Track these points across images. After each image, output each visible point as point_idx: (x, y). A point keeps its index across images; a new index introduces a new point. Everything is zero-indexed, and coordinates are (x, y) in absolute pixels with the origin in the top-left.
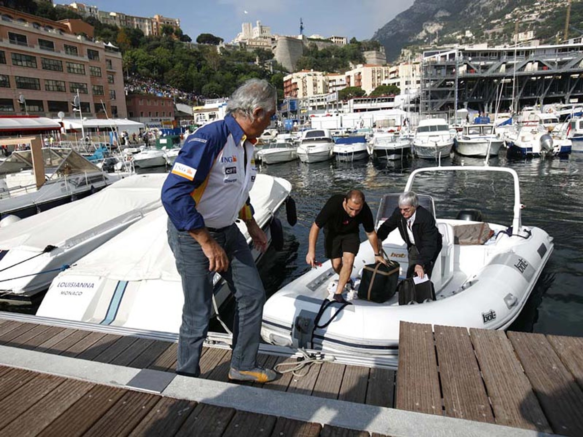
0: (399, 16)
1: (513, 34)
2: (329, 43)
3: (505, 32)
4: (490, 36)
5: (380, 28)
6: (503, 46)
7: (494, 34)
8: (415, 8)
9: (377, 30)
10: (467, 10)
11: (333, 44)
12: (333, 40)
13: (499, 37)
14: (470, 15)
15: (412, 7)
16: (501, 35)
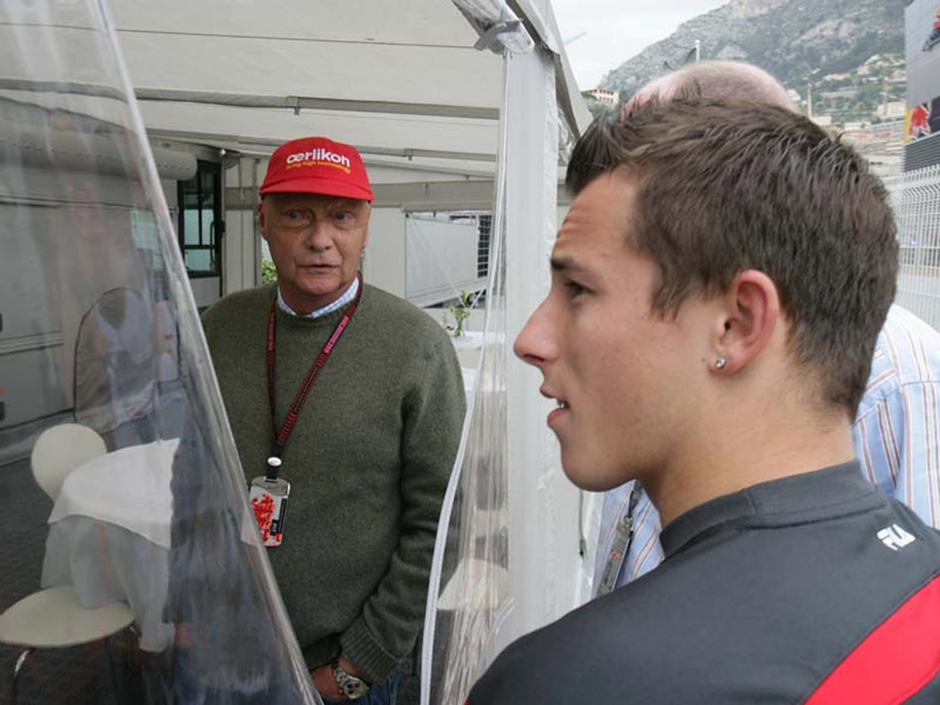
0: (649, 48)
1: (875, 103)
2: (591, 100)
3: (860, 98)
4: (833, 104)
5: (614, 68)
6: (860, 124)
7: (840, 99)
8: (680, 37)
9: (607, 73)
10: (778, 50)
11: (596, 102)
12: (598, 95)
13: (850, 107)
14: (784, 60)
15: (674, 34)
16: (854, 103)
